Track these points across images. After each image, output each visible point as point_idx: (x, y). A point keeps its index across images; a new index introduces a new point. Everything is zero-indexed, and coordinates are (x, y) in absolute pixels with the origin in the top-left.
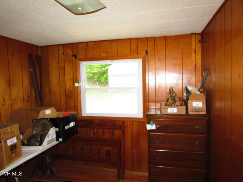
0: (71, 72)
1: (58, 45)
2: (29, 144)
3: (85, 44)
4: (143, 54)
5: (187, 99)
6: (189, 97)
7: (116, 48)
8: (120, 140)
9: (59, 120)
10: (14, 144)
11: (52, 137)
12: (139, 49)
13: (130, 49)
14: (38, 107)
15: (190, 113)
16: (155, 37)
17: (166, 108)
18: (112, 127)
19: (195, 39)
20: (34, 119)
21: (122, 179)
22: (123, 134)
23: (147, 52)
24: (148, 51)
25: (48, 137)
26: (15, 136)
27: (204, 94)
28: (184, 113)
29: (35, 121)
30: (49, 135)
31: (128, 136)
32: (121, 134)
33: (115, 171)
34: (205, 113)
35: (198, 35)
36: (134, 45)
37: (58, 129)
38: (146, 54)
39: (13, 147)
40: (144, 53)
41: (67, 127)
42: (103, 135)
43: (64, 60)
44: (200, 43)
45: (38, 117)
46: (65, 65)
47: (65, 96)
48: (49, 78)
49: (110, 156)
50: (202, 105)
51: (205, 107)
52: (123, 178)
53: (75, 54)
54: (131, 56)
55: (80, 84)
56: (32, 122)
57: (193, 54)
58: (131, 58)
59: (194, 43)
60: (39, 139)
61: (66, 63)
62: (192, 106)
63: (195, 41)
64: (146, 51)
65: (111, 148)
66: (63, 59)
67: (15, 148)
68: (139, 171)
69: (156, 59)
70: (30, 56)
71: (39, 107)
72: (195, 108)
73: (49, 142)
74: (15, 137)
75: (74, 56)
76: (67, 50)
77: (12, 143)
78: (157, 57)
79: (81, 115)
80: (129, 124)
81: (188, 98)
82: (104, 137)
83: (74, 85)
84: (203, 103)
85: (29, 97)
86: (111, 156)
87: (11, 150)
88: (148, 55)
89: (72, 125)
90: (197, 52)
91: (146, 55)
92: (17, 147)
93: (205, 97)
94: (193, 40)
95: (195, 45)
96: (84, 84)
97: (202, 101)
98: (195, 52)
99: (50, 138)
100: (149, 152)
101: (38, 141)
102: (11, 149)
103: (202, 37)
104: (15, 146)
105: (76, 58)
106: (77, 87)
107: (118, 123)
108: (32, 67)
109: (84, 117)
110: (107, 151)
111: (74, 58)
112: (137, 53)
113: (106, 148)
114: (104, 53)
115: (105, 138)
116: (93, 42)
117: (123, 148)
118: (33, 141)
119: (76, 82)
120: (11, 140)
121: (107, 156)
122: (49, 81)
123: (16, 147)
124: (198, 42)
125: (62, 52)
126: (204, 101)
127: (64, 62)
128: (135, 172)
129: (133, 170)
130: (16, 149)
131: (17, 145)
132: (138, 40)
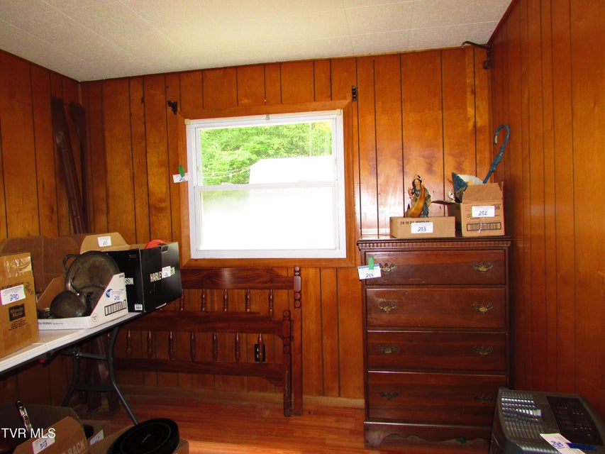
0: (163, 148)
1: (129, 79)
2: (56, 314)
3: (199, 75)
4: (345, 98)
5: (458, 200)
6: (464, 195)
7: (278, 84)
8: (290, 316)
9: (134, 256)
10: (20, 304)
11: (117, 298)
12: (335, 86)
13: (312, 85)
14: (75, 233)
15: (466, 233)
16: (373, 56)
17: (407, 223)
18: (268, 285)
19: (472, 60)
20: (69, 256)
21: (295, 414)
22: (298, 300)
23: (354, 93)
24: (359, 90)
25: (108, 296)
26: (22, 283)
27: (500, 185)
28: (451, 233)
29: (72, 259)
30: (109, 291)
31: (311, 307)
32: (292, 300)
33: (278, 397)
34: (501, 232)
35: (480, 50)
36: (323, 75)
37: (131, 281)
38: (353, 98)
39: (17, 310)
40: (349, 96)
41: (154, 277)
42: (246, 304)
43: (144, 116)
44: (485, 68)
45: (79, 251)
46: (148, 129)
47: (146, 209)
48: (105, 165)
49: (264, 360)
50: (495, 212)
51: (502, 219)
52: (300, 411)
53: (173, 102)
54: (315, 104)
55: (186, 178)
56: (65, 262)
57: (469, 97)
58: (315, 110)
59: (469, 70)
60: (83, 300)
61: (148, 125)
62: (470, 216)
63: (472, 66)
64: (353, 90)
65: (266, 337)
66: (142, 114)
67: (21, 313)
68: (340, 396)
69: (379, 110)
70: (56, 105)
71: (80, 233)
72: (477, 221)
73: (110, 309)
74: (22, 286)
75: (170, 103)
76: (152, 92)
77: (14, 300)
78: (379, 104)
79: (190, 256)
80: (311, 276)
81: (461, 198)
82: (248, 310)
83: (170, 180)
84: (497, 208)
85: (52, 209)
86: (266, 360)
87: (12, 318)
88: (357, 100)
89: (167, 274)
90: (478, 90)
91: (353, 101)
92: (26, 311)
93: (501, 193)
94: (467, 63)
95: (472, 75)
96: (195, 176)
97: (495, 203)
98: (474, 92)
99: (112, 300)
100: (366, 336)
101: (80, 305)
102: (11, 315)
103: (489, 55)
104: (22, 309)
105: (175, 110)
106: (178, 184)
107: (284, 273)
108: (62, 133)
109: (196, 260)
110: (257, 346)
111: (170, 109)
112: (331, 96)
113: (254, 338)
114: (246, 97)
115: (251, 313)
116: (218, 71)
117: (296, 335)
118: (66, 306)
119: (177, 173)
120: (11, 291)
121: (257, 359)
122: (106, 173)
123: (23, 311)
124: (481, 66)
125: (137, 95)
126: (501, 202)
127: (145, 123)
128: (329, 398)
129: (323, 392)
130: (24, 318)
131: (26, 307)
132: (331, 63)
